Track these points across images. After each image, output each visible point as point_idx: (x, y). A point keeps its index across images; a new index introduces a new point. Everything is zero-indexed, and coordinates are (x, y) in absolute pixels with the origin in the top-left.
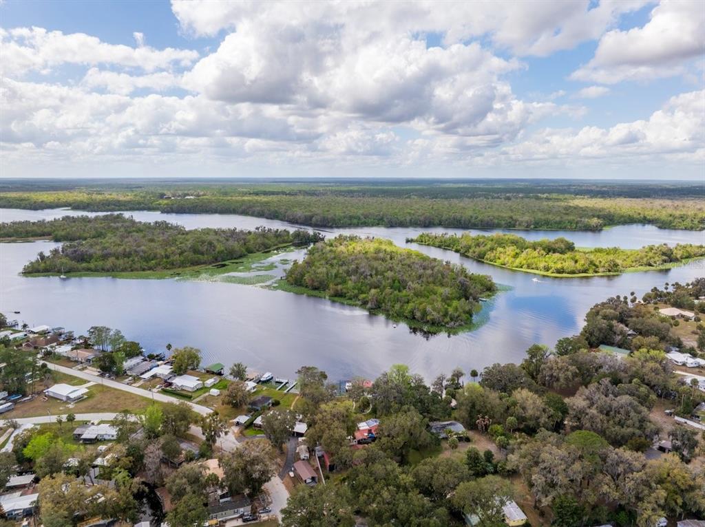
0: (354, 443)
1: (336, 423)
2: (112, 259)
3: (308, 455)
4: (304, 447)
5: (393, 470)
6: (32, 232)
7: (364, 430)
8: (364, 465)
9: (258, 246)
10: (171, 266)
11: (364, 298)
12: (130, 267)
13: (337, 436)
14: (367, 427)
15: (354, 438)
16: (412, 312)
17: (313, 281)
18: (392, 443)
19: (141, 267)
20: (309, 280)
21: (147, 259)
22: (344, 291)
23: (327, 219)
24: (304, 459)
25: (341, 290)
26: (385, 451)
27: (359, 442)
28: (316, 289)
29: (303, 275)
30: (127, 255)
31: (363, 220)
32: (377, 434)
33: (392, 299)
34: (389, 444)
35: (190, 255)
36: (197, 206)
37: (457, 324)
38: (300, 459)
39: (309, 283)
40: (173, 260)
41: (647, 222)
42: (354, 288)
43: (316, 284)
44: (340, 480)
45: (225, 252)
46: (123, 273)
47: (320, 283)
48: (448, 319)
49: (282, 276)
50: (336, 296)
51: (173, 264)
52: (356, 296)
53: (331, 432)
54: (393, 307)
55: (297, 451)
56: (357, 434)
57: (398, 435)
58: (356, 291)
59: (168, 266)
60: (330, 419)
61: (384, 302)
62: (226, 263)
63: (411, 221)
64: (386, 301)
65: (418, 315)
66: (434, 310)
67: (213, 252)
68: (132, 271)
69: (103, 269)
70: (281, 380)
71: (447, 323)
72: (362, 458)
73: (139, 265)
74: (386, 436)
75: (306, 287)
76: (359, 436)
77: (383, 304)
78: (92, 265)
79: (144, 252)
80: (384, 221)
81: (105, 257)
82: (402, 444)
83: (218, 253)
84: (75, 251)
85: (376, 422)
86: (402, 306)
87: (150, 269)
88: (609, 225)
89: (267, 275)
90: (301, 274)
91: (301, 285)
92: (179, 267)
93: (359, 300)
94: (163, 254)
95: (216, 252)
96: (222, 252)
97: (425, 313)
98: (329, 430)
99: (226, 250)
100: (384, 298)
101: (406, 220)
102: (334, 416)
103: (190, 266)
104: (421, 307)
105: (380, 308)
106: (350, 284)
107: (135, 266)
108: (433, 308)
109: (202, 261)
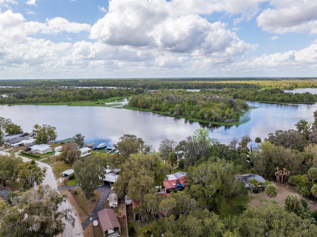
0: (163, 192)
1: (143, 170)
2: (36, 97)
3: (116, 203)
4: (113, 195)
5: (214, 225)
6: (7, 91)
7: (173, 181)
8: (172, 217)
9: (116, 93)
10: (68, 101)
11: (172, 110)
12: (46, 101)
13: (143, 183)
14: (176, 179)
15: (163, 187)
16: (202, 115)
17: (143, 103)
18: (203, 191)
19: (51, 101)
20: (141, 103)
21: (55, 97)
22: (160, 107)
23: (153, 86)
24: (112, 207)
25: (159, 107)
26: (196, 199)
27: (168, 191)
28: (144, 108)
29: (137, 101)
30: (45, 95)
31: (171, 86)
32: (186, 182)
33: (189, 109)
34: (201, 193)
35: (79, 96)
36: (92, 83)
37: (232, 120)
38: (109, 206)
39: (140, 105)
40: (69, 98)
41: (314, 87)
42: (166, 105)
43: (144, 105)
44: (144, 233)
45: (98, 94)
46: (41, 104)
47: (147, 105)
48: (225, 117)
49: (126, 103)
50: (155, 110)
51: (69, 100)
52: (167, 110)
53: (138, 179)
54: (190, 113)
55: (108, 199)
56: (166, 184)
57: (210, 182)
58: (167, 107)
59: (66, 100)
60: (138, 166)
61: (184, 111)
62: (98, 100)
63: (195, 86)
64: (185, 110)
65: (206, 116)
66: (216, 112)
67: (91, 95)
68: (46, 103)
69: (31, 102)
70: (111, 148)
71: (225, 120)
72: (170, 208)
73: (51, 100)
74: (196, 184)
75: (139, 107)
76: (167, 185)
77: (184, 112)
78: (26, 100)
79: (55, 94)
80: (182, 87)
81: (33, 96)
82: (215, 191)
83: (94, 95)
84: (18, 94)
85: (183, 174)
86: (196, 112)
87: (56, 102)
88: (296, 88)
89: (119, 104)
90: (136, 100)
91: (136, 107)
92: (72, 101)
93: (169, 111)
94: (64, 95)
95: (93, 95)
96: (96, 94)
97: (210, 115)
98: (136, 177)
99: (99, 94)
100: (184, 109)
101: (193, 86)
102: (142, 163)
103: (78, 101)
104: (208, 111)
105: (181, 114)
106: (164, 104)
107: (48, 101)
108: (216, 111)
109: (85, 99)
